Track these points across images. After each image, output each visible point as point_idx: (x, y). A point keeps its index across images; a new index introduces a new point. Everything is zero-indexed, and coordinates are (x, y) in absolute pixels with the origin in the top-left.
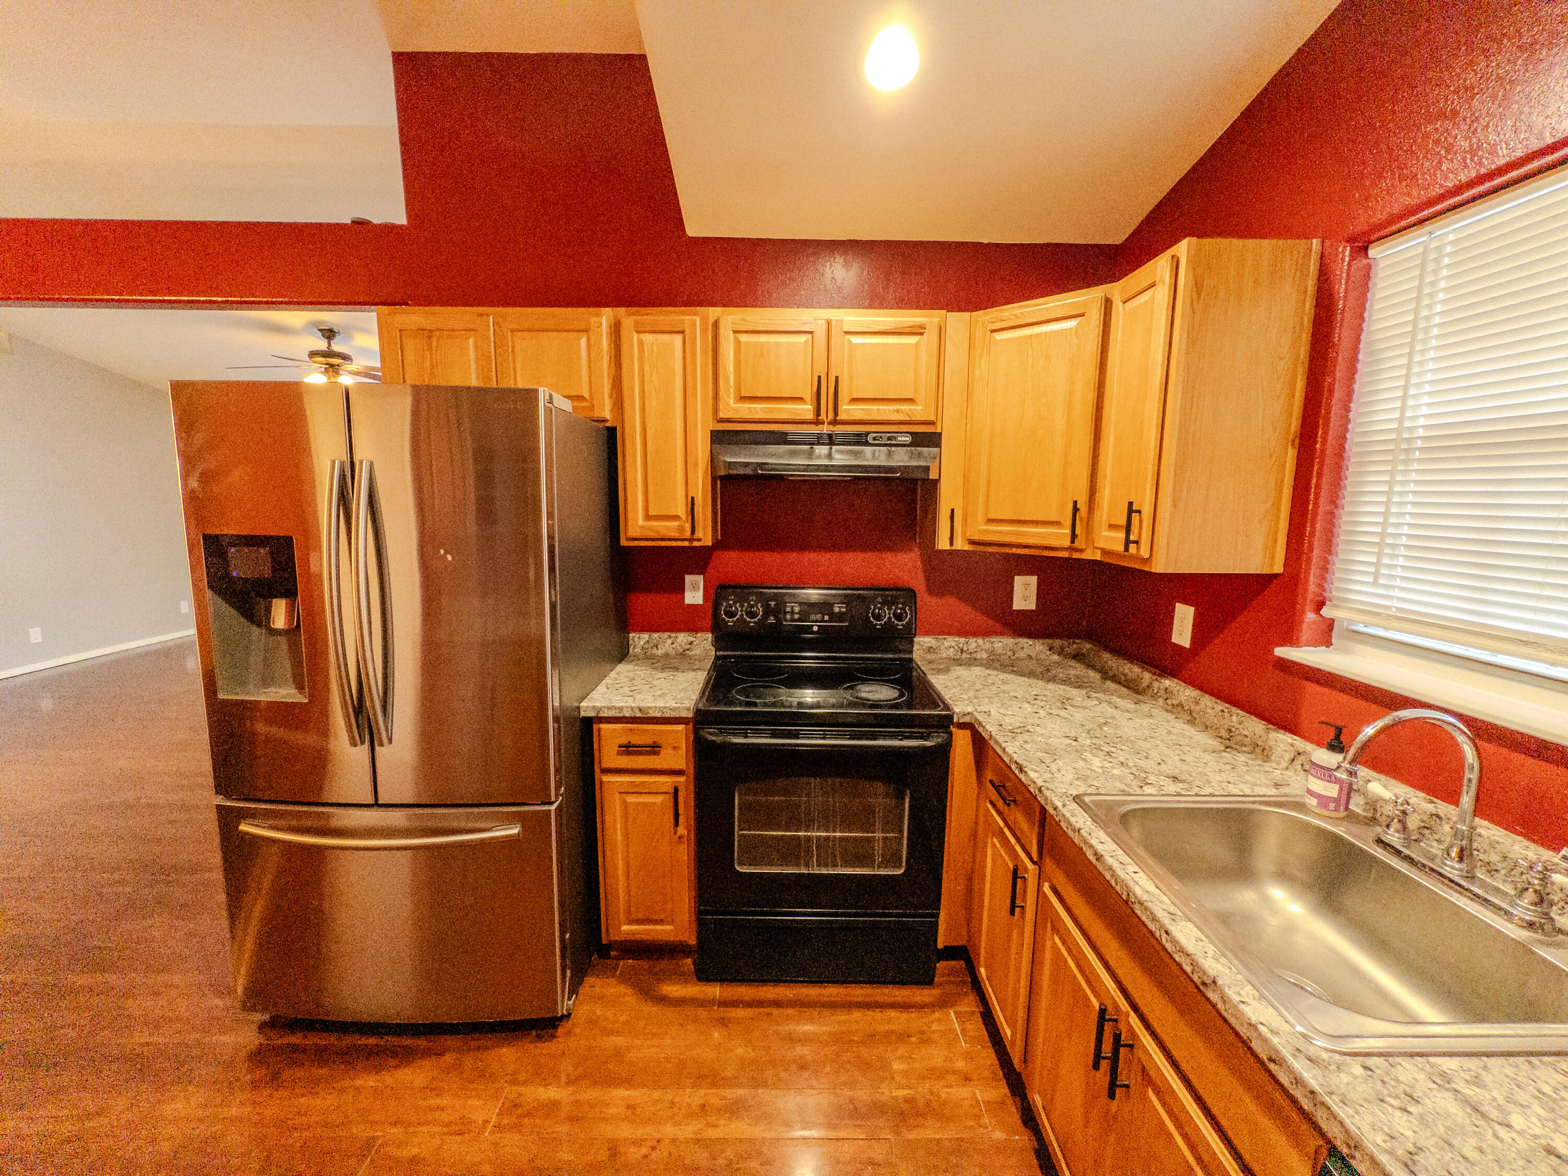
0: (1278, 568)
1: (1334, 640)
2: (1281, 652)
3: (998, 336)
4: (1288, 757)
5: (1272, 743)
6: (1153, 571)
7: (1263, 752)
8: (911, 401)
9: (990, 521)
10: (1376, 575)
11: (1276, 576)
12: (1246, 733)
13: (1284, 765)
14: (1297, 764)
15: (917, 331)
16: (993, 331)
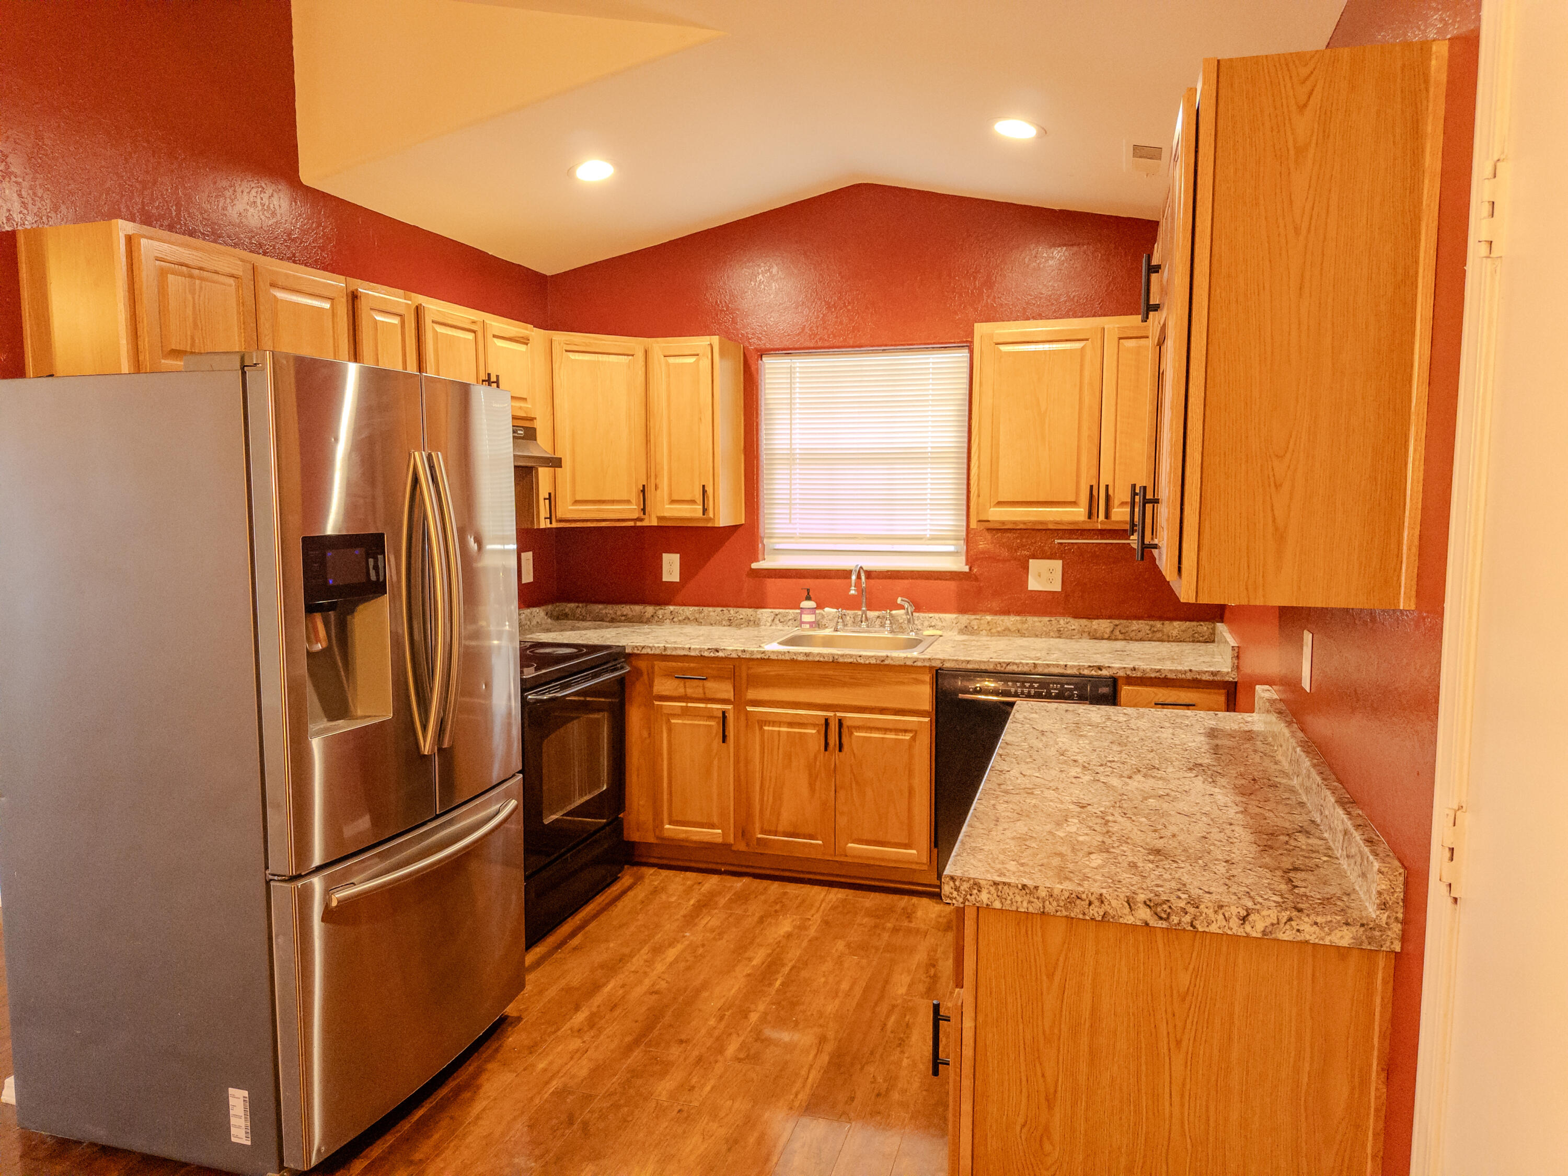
0: (743, 522)
1: (766, 557)
2: (754, 566)
3: (572, 356)
4: (770, 619)
5: (759, 616)
6: (716, 525)
7: (756, 623)
8: (525, 399)
9: (576, 502)
10: (790, 519)
11: (742, 525)
12: (741, 617)
13: (769, 624)
14: (777, 621)
15: (524, 341)
16: (566, 351)
